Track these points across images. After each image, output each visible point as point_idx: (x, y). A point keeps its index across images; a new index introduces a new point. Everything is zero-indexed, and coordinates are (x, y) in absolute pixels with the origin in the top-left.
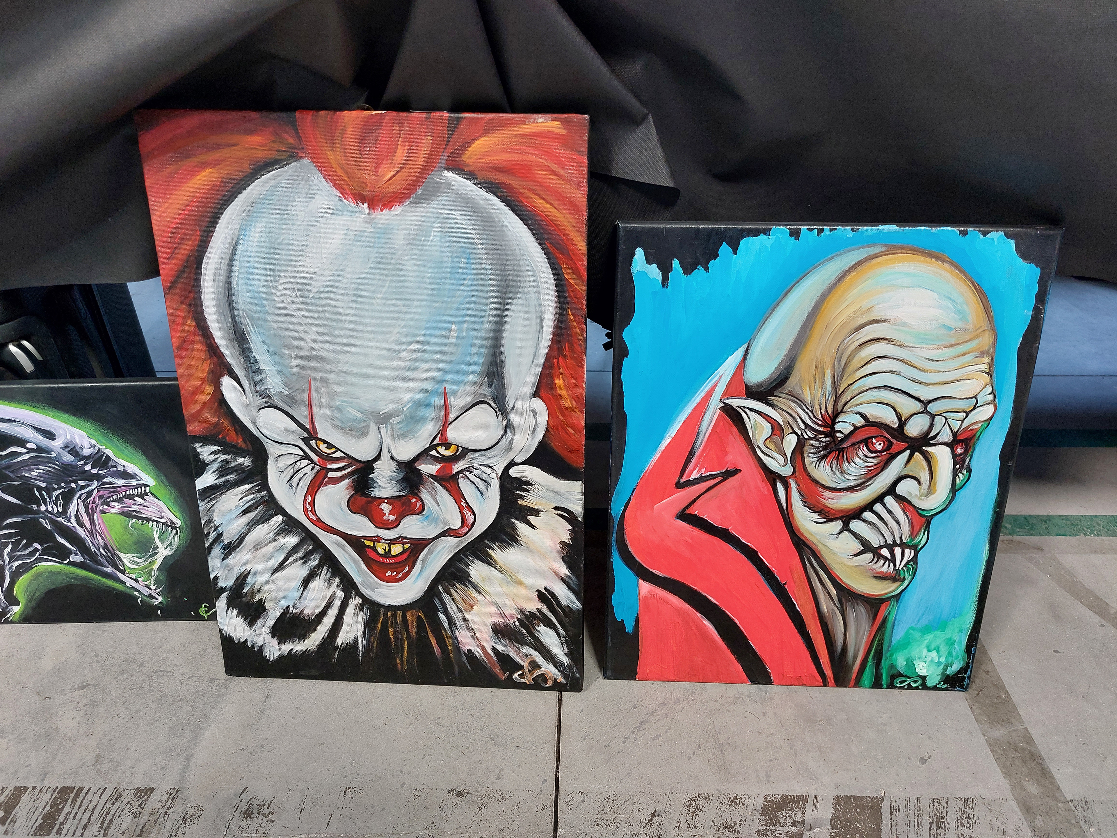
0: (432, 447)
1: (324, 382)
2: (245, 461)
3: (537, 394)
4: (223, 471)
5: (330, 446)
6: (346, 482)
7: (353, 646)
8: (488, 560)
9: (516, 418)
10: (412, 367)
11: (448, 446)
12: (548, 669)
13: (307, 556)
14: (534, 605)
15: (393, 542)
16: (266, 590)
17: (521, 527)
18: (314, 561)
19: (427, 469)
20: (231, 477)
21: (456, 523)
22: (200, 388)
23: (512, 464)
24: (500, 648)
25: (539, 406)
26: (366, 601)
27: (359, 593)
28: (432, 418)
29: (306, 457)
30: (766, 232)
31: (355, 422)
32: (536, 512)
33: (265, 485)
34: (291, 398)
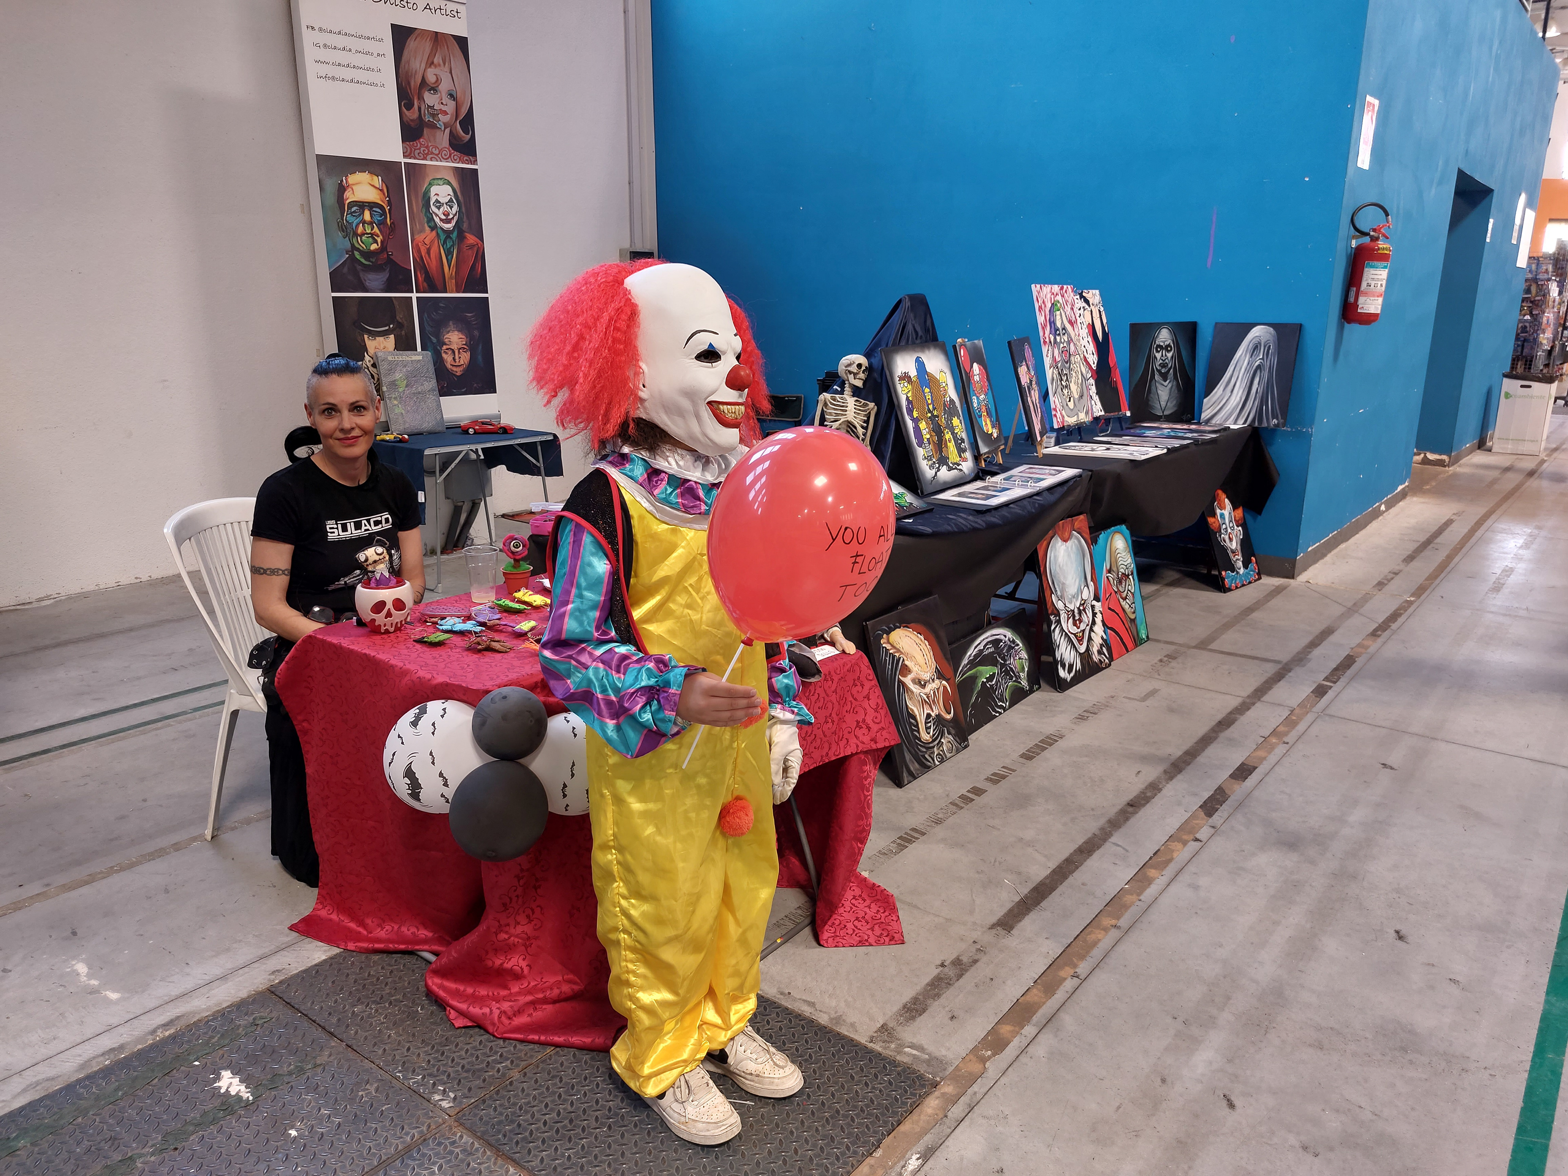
20: (1056, 624)
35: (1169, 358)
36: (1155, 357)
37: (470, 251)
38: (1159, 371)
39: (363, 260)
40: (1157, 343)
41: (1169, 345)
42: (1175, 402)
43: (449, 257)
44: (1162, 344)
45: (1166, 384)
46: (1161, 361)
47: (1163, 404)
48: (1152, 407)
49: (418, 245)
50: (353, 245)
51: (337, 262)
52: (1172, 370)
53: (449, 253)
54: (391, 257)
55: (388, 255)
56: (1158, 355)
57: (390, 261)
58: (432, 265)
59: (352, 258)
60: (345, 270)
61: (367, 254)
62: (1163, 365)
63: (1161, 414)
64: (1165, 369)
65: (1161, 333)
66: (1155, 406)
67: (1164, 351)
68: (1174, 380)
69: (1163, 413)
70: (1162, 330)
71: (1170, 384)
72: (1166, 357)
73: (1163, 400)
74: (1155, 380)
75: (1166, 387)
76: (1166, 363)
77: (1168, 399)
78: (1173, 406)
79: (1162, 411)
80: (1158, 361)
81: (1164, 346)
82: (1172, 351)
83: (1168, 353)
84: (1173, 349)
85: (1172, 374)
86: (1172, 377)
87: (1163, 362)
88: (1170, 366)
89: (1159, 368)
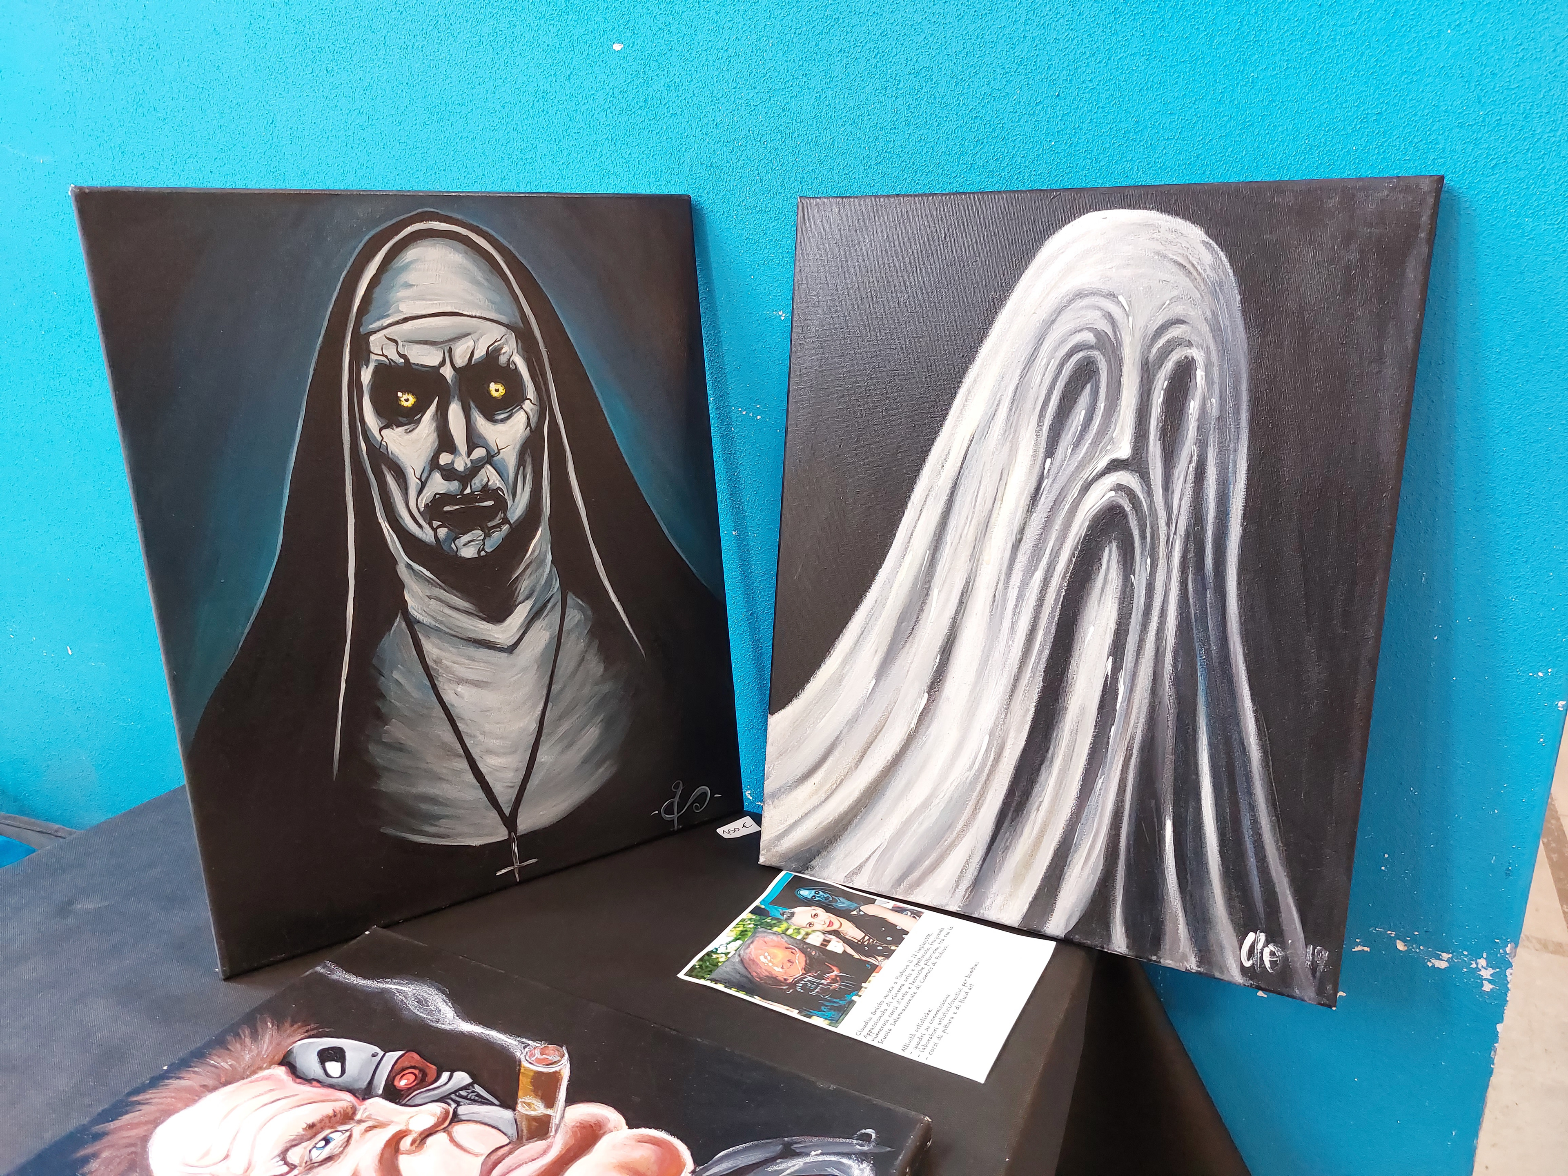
36: (382, 458)
38: (437, 560)
40: (380, 348)
41: (490, 366)
45: (503, 632)
47: (503, 768)
52: (540, 543)
56: (409, 445)
62: (465, 510)
63: (502, 834)
64: (488, 535)
65: (410, 277)
66: (433, 800)
67: (455, 411)
68: (571, 599)
69: (510, 822)
70: (411, 254)
71: (538, 625)
72: (478, 453)
73: (493, 743)
74: (411, 623)
75: (511, 649)
76: (487, 491)
77: (534, 726)
78: (586, 761)
79: (507, 811)
80: (413, 483)
81: (447, 372)
82: (527, 405)
83: (490, 418)
84: (531, 392)
85: (549, 557)
86: (549, 583)
87: (453, 486)
88: (518, 508)
89: (426, 534)
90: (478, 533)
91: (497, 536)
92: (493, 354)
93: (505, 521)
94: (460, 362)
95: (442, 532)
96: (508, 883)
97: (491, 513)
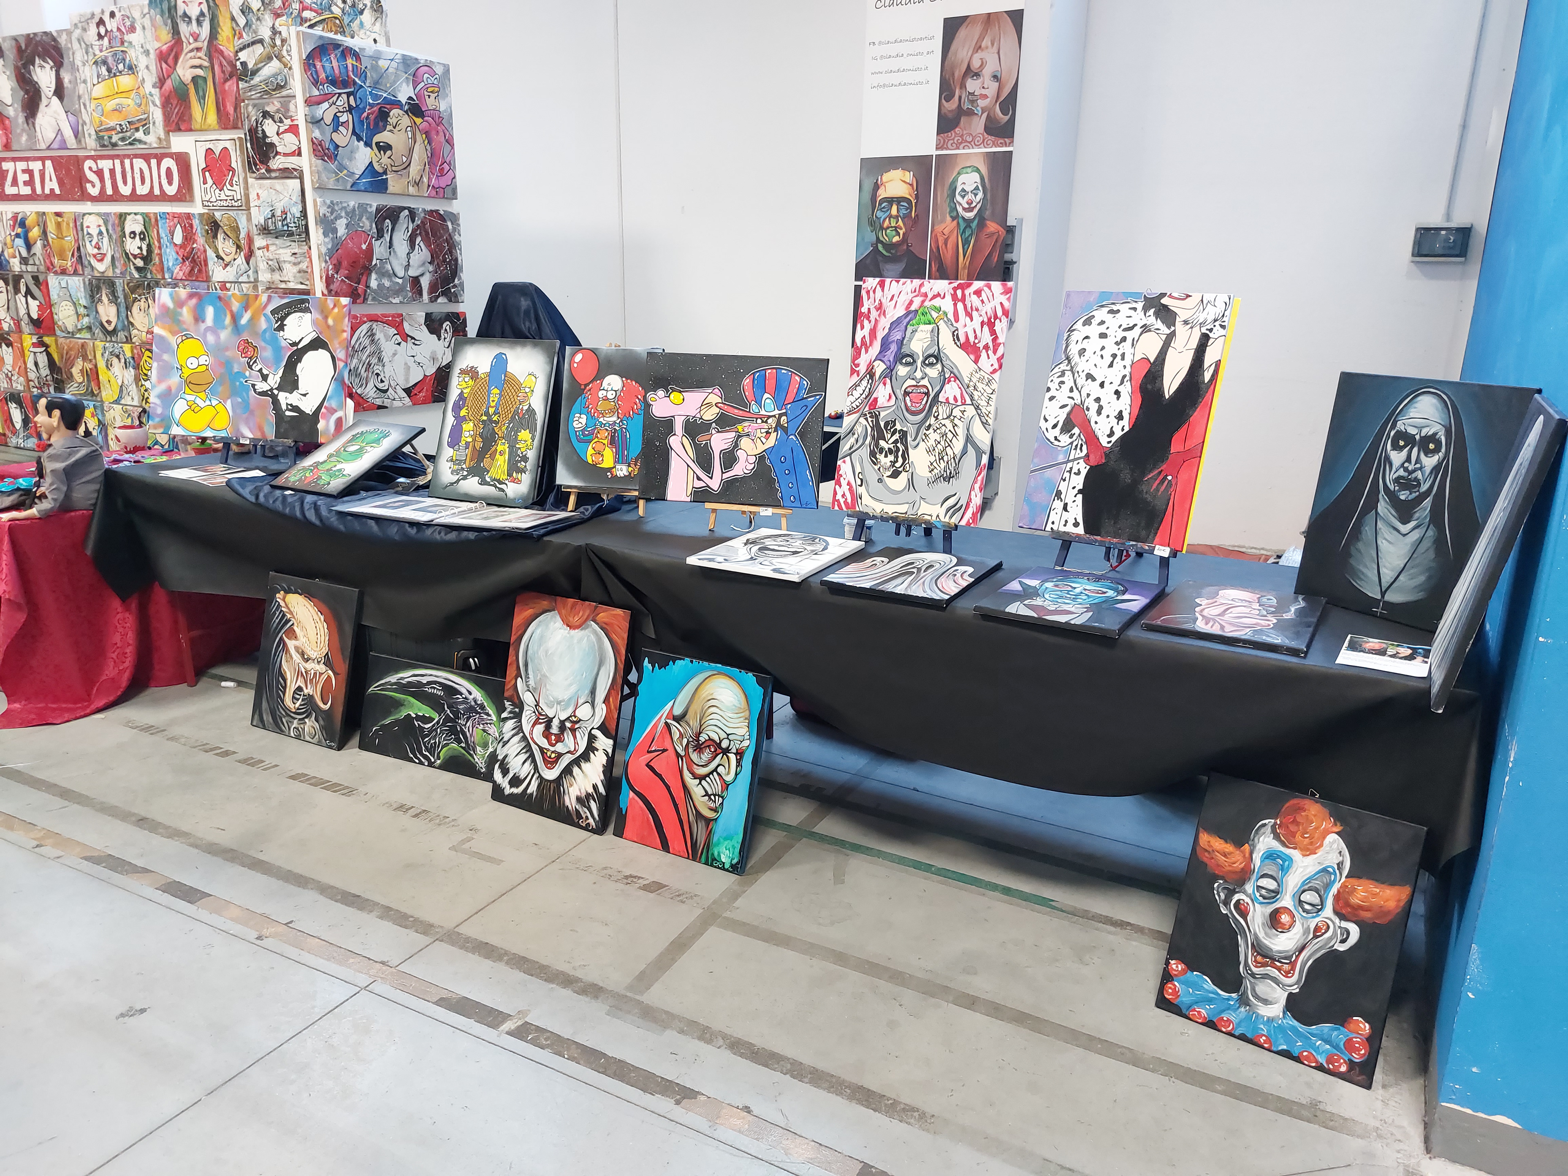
0: (571, 716)
1: (546, 686)
2: (517, 710)
3: (604, 702)
4: (510, 712)
5: (542, 709)
6: (544, 725)
7: (532, 794)
8: (580, 767)
9: (596, 710)
10: (571, 685)
11: (575, 717)
12: (591, 821)
13: (526, 752)
14: (591, 790)
15: (553, 752)
16: (511, 764)
17: (592, 755)
18: (528, 755)
19: (568, 725)
20: (512, 715)
21: (572, 749)
22: (511, 680)
23: (593, 728)
24: (577, 807)
25: (604, 706)
26: (540, 776)
27: (538, 772)
28: (573, 705)
29: (534, 712)
30: (684, 659)
31: (552, 702)
32: (597, 750)
33: (520, 721)
34: (535, 689)
35: (1428, 470)
36: (1388, 459)
37: (988, 240)
38: (1392, 497)
39: (884, 252)
40: (1400, 426)
41: (1433, 438)
42: (1422, 578)
43: (966, 247)
44: (1412, 431)
45: (1404, 529)
46: (1401, 472)
47: (1388, 575)
48: (1356, 573)
49: (936, 235)
50: (878, 238)
51: (862, 254)
52: (1427, 503)
53: (966, 242)
54: (910, 248)
55: (907, 245)
56: (1397, 458)
57: (909, 252)
58: (947, 256)
59: (876, 250)
60: (868, 261)
61: (889, 246)
62: (1406, 483)
63: (1379, 597)
64: (1411, 494)
65: (1416, 405)
66: (1363, 573)
67: (1415, 450)
68: (1431, 526)
69: (1383, 594)
70: (1420, 398)
71: (1416, 530)
72: (1418, 466)
73: (1387, 565)
74: (1377, 513)
75: (1404, 535)
76: (1416, 479)
77: (1402, 566)
78: (1416, 587)
79: (1383, 590)
80: (1394, 469)
81: (1417, 437)
82: (1440, 454)
83: (1426, 455)
84: (1443, 450)
85: (1429, 509)
86: (1426, 517)
87: (1406, 474)
88: (1424, 488)
89: (1392, 487)
90: (1408, 492)
91: (1414, 495)
92: (1435, 434)
93: (1418, 491)
94: (1423, 434)
95: (1397, 488)
96: (1374, 615)
97: (1415, 486)
